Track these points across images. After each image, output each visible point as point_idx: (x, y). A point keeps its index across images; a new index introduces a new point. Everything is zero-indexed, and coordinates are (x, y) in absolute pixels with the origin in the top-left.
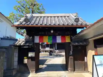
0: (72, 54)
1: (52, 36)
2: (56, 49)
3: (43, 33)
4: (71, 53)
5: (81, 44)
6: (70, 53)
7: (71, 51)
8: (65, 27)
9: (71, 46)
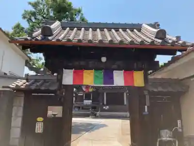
0: (147, 113)
1: (103, 71)
2: (105, 103)
3: (82, 63)
4: (146, 110)
5: (170, 89)
6: (144, 111)
7: (146, 107)
8: (136, 48)
9: (145, 96)
